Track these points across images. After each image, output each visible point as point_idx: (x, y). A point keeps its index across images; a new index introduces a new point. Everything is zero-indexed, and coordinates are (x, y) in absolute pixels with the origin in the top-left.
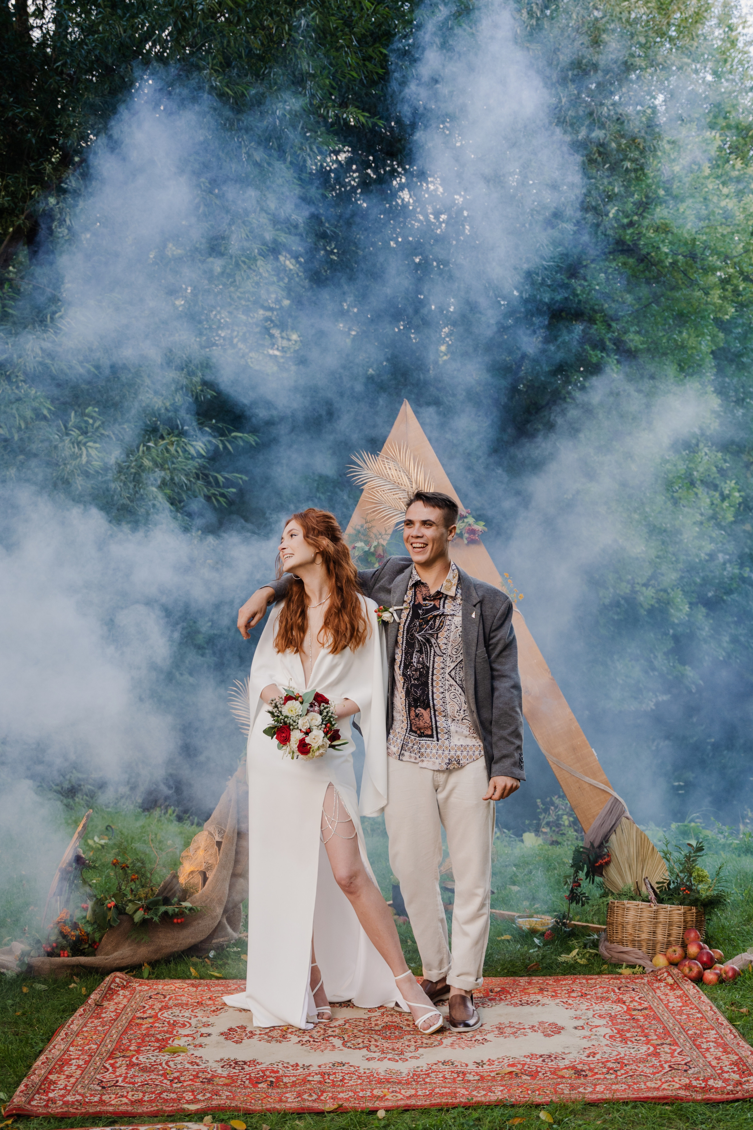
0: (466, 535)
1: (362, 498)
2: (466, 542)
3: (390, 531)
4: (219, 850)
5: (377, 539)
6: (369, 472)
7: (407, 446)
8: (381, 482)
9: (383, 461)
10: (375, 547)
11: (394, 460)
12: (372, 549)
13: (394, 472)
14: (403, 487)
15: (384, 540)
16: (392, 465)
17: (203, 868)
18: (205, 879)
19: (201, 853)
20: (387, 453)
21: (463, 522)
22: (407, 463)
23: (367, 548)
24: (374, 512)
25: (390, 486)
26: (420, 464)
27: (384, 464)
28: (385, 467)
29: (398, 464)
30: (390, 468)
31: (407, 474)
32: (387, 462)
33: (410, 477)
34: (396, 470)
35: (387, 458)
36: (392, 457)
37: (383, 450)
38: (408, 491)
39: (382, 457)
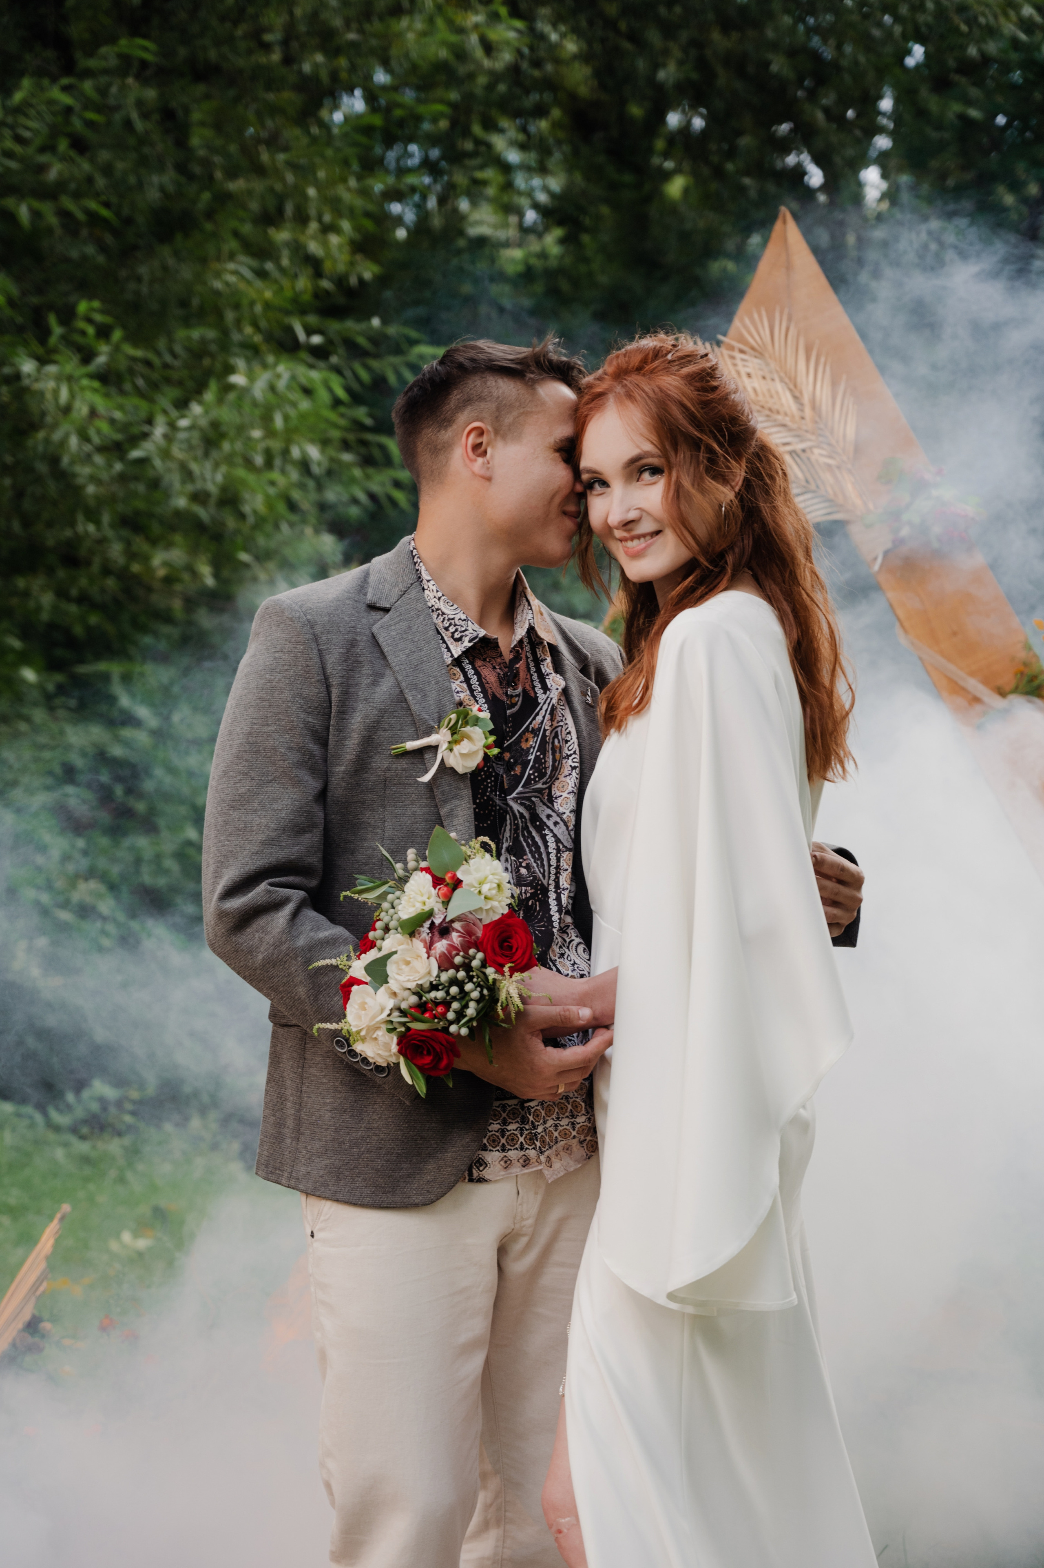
0: (937, 528)
2: (935, 545)
7: (790, 319)
9: (733, 357)
11: (759, 354)
16: (753, 365)
20: (741, 339)
21: (929, 497)
22: (790, 361)
26: (822, 360)
27: (735, 365)
28: (738, 373)
29: (767, 364)
30: (749, 375)
31: (792, 386)
32: (743, 360)
33: (797, 394)
34: (764, 378)
35: (742, 351)
36: (753, 348)
37: (732, 331)
38: (794, 426)
39: (732, 348)
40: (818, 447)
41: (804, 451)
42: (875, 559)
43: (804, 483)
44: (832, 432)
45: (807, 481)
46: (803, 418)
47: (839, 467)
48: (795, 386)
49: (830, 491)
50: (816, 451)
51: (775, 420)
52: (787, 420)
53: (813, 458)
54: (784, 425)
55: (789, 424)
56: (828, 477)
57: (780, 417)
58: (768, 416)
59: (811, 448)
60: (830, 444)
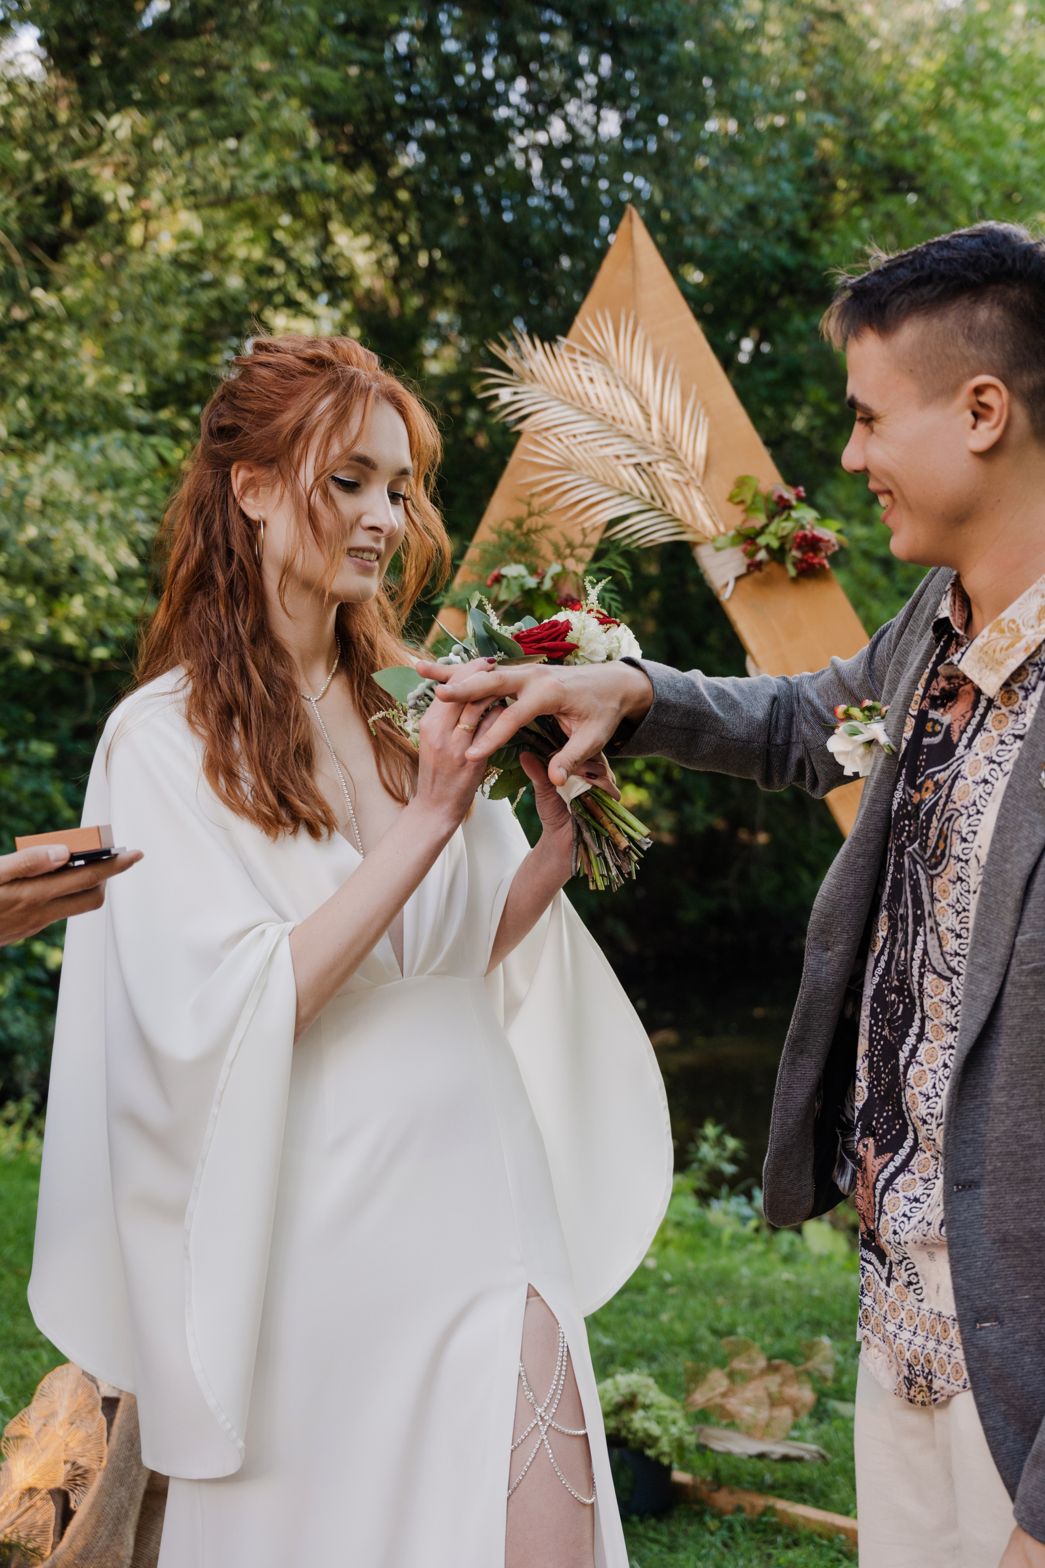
0: (796, 554)
1: (518, 455)
2: (792, 572)
3: (594, 539)
4: (110, 1423)
5: (560, 556)
6: (535, 386)
7: (636, 323)
8: (569, 414)
9: (573, 360)
10: (556, 579)
11: (602, 358)
12: (547, 585)
13: (600, 388)
14: (624, 428)
15: (579, 560)
16: (596, 369)
17: (59, 1481)
18: (66, 1515)
19: (59, 1430)
20: (583, 341)
21: (786, 519)
22: (637, 368)
23: (531, 582)
24: (548, 490)
25: (590, 426)
26: (671, 367)
27: (576, 368)
28: (579, 376)
29: (612, 370)
30: (591, 380)
31: (637, 395)
32: (584, 363)
33: (644, 404)
34: (608, 384)
35: (583, 354)
36: (596, 351)
37: (573, 332)
38: (639, 438)
39: (571, 349)
40: (665, 461)
41: (650, 464)
42: (727, 585)
43: (649, 500)
44: (680, 446)
45: (653, 498)
46: (649, 429)
47: (687, 484)
48: (641, 394)
49: (677, 509)
50: (662, 465)
51: (619, 430)
52: (631, 431)
53: (659, 473)
54: (629, 436)
55: (634, 435)
56: (674, 494)
57: (623, 427)
58: (611, 425)
59: (657, 462)
60: (679, 460)
